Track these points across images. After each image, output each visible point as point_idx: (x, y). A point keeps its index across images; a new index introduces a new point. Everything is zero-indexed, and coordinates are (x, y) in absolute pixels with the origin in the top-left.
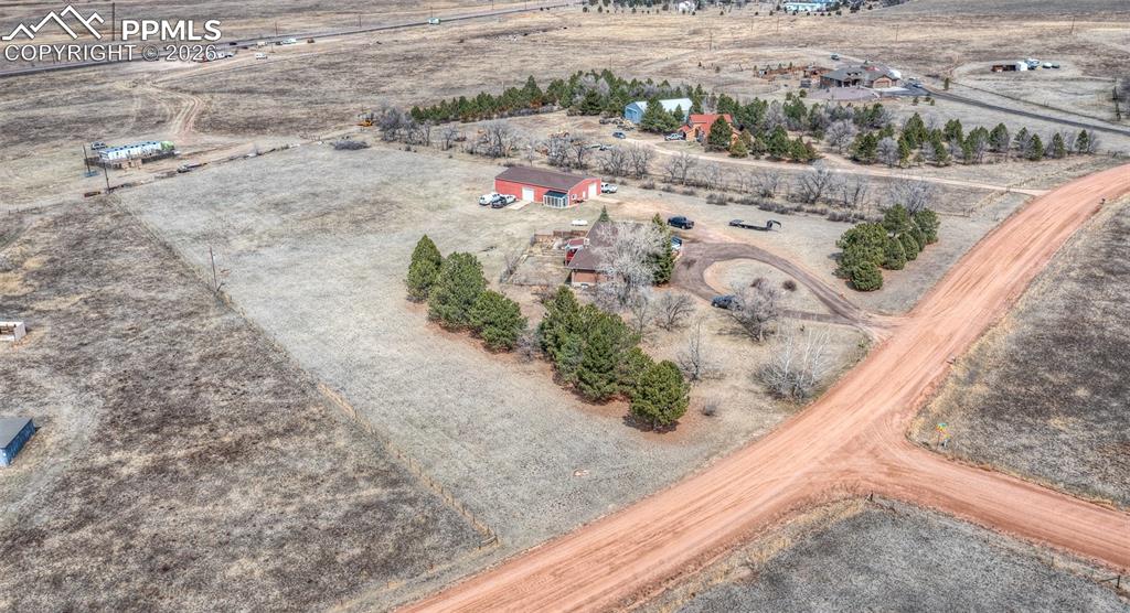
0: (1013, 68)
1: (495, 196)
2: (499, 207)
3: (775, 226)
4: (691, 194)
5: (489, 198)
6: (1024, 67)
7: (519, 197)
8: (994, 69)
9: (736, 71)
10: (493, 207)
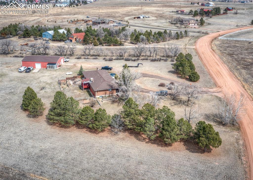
0: (139, 18)
1: (24, 68)
2: (29, 72)
3: (140, 65)
4: (96, 59)
5: (23, 69)
6: (142, 17)
7: (34, 67)
8: (135, 18)
9: (61, 22)
10: (26, 72)
